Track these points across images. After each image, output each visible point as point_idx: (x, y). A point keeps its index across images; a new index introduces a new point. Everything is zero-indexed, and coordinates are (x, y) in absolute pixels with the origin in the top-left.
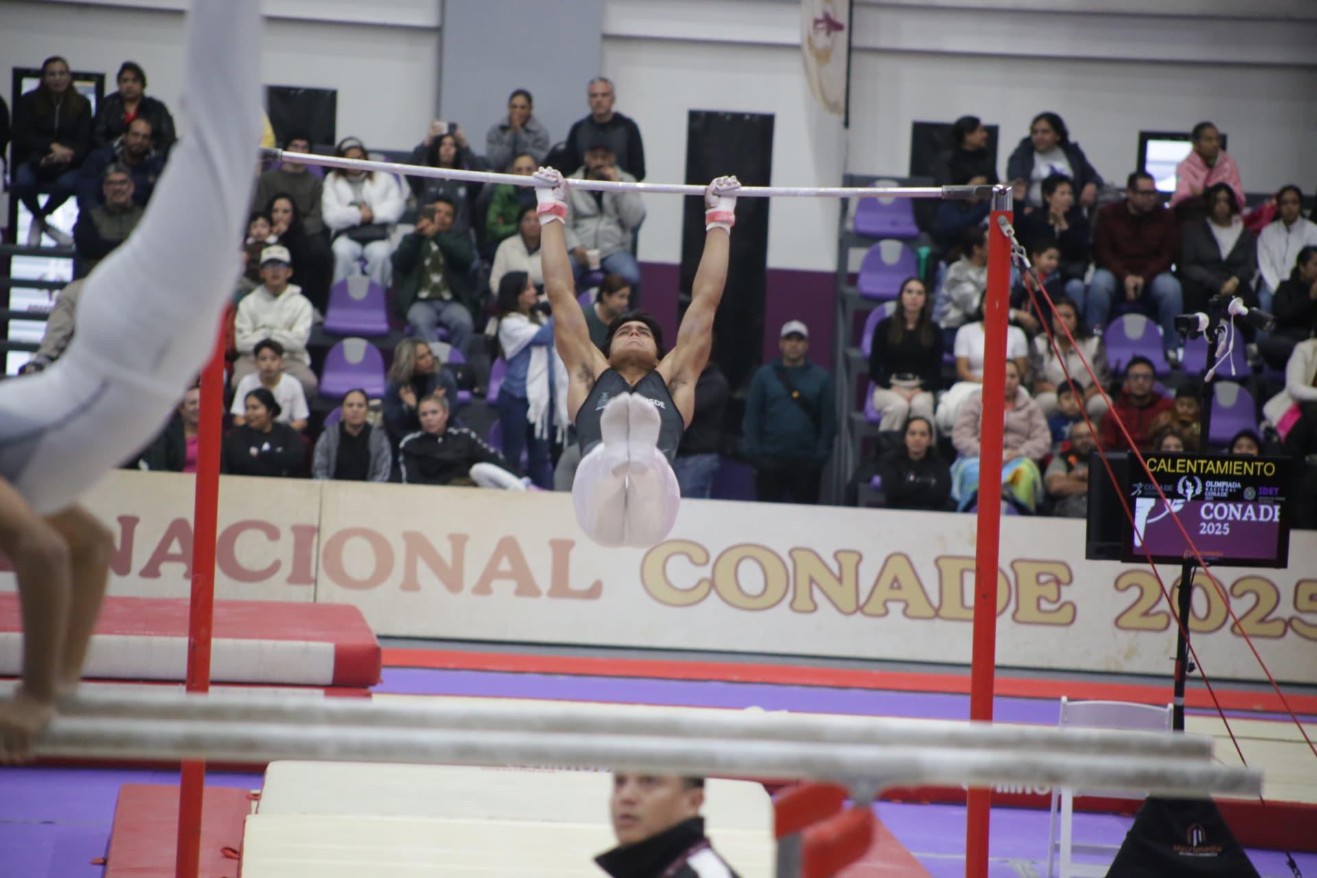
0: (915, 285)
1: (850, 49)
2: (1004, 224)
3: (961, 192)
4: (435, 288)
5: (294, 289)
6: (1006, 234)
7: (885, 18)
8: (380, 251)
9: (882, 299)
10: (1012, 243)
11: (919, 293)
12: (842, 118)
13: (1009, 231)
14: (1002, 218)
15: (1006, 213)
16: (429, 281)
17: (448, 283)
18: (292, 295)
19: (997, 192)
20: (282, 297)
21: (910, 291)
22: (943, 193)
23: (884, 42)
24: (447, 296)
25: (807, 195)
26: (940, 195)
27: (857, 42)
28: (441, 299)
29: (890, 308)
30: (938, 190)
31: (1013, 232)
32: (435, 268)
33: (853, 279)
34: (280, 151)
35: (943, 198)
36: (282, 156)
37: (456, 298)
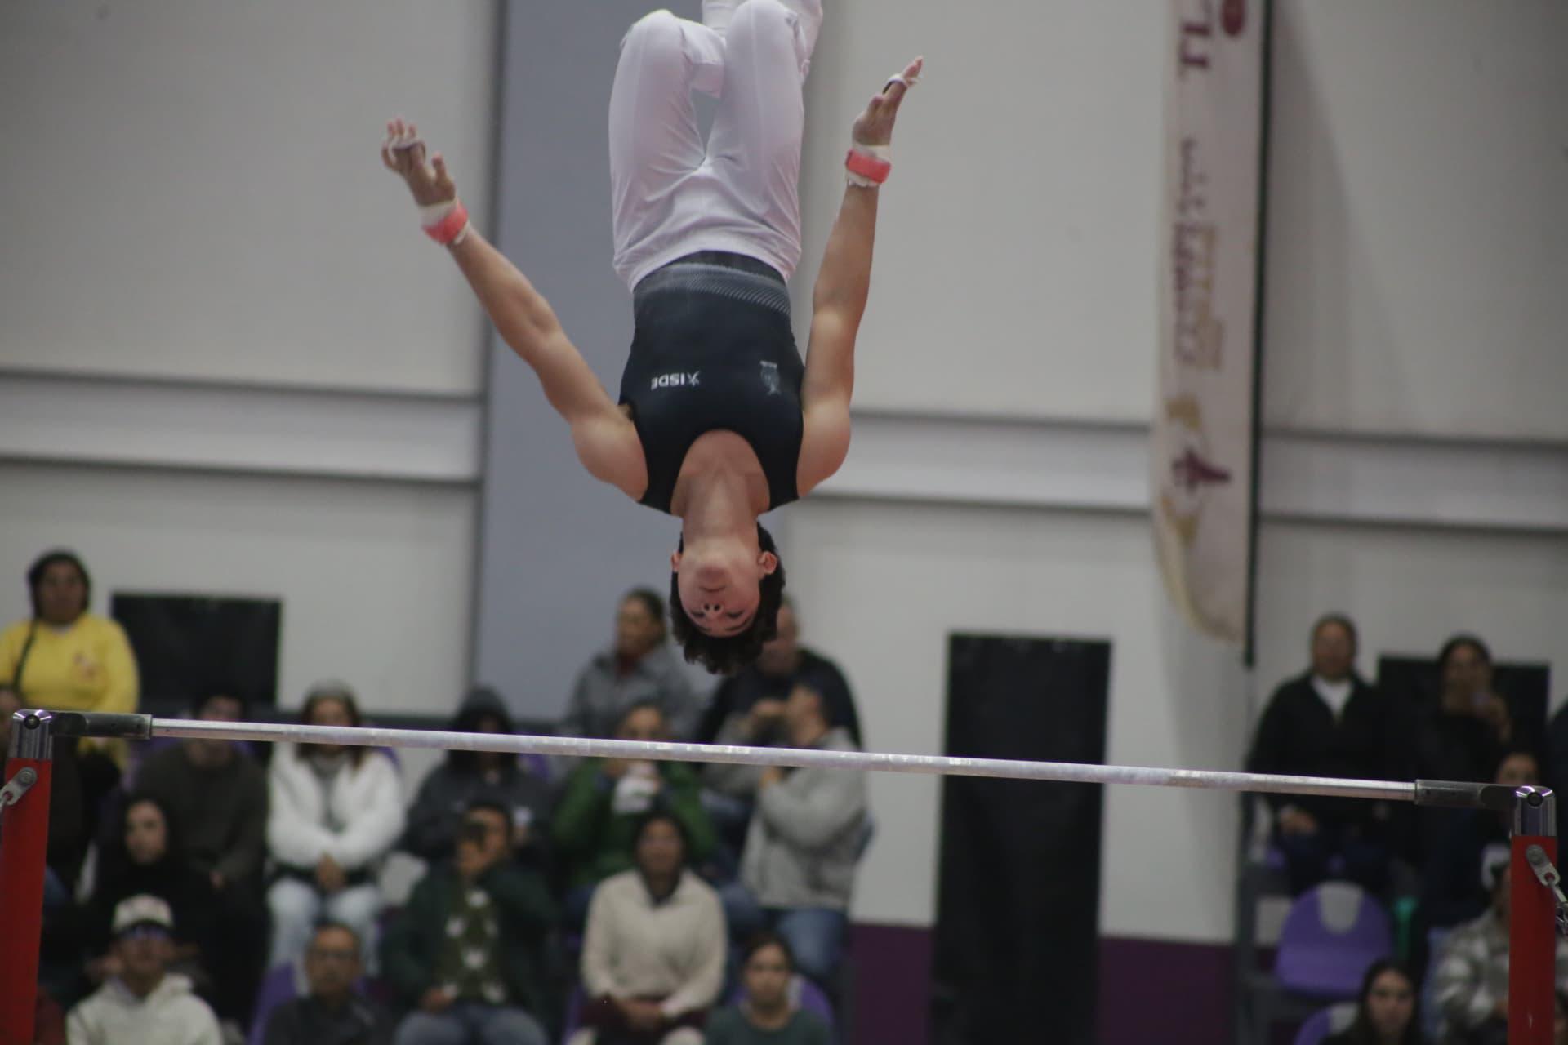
0: (1390, 980)
1: (1256, 518)
2: (1539, 863)
3: (1453, 793)
4: (472, 980)
5: (178, 983)
6: (1544, 882)
7: (1321, 459)
8: (355, 905)
9: (1327, 999)
10: (1556, 898)
11: (1402, 996)
12: (1239, 647)
13: (1549, 876)
14: (1536, 850)
15: (1543, 841)
16: (459, 963)
17: (499, 968)
18: (175, 993)
19: (1522, 799)
20: (155, 999)
21: (1383, 994)
22: (1416, 791)
23: (1323, 503)
24: (494, 993)
25: (1156, 782)
26: (1411, 797)
27: (1271, 502)
28: (482, 1001)
29: (1342, 1017)
30: (1410, 786)
31: (1557, 879)
32: (474, 936)
33: (1267, 958)
34: (147, 718)
35: (1417, 803)
36: (152, 727)
37: (517, 999)
